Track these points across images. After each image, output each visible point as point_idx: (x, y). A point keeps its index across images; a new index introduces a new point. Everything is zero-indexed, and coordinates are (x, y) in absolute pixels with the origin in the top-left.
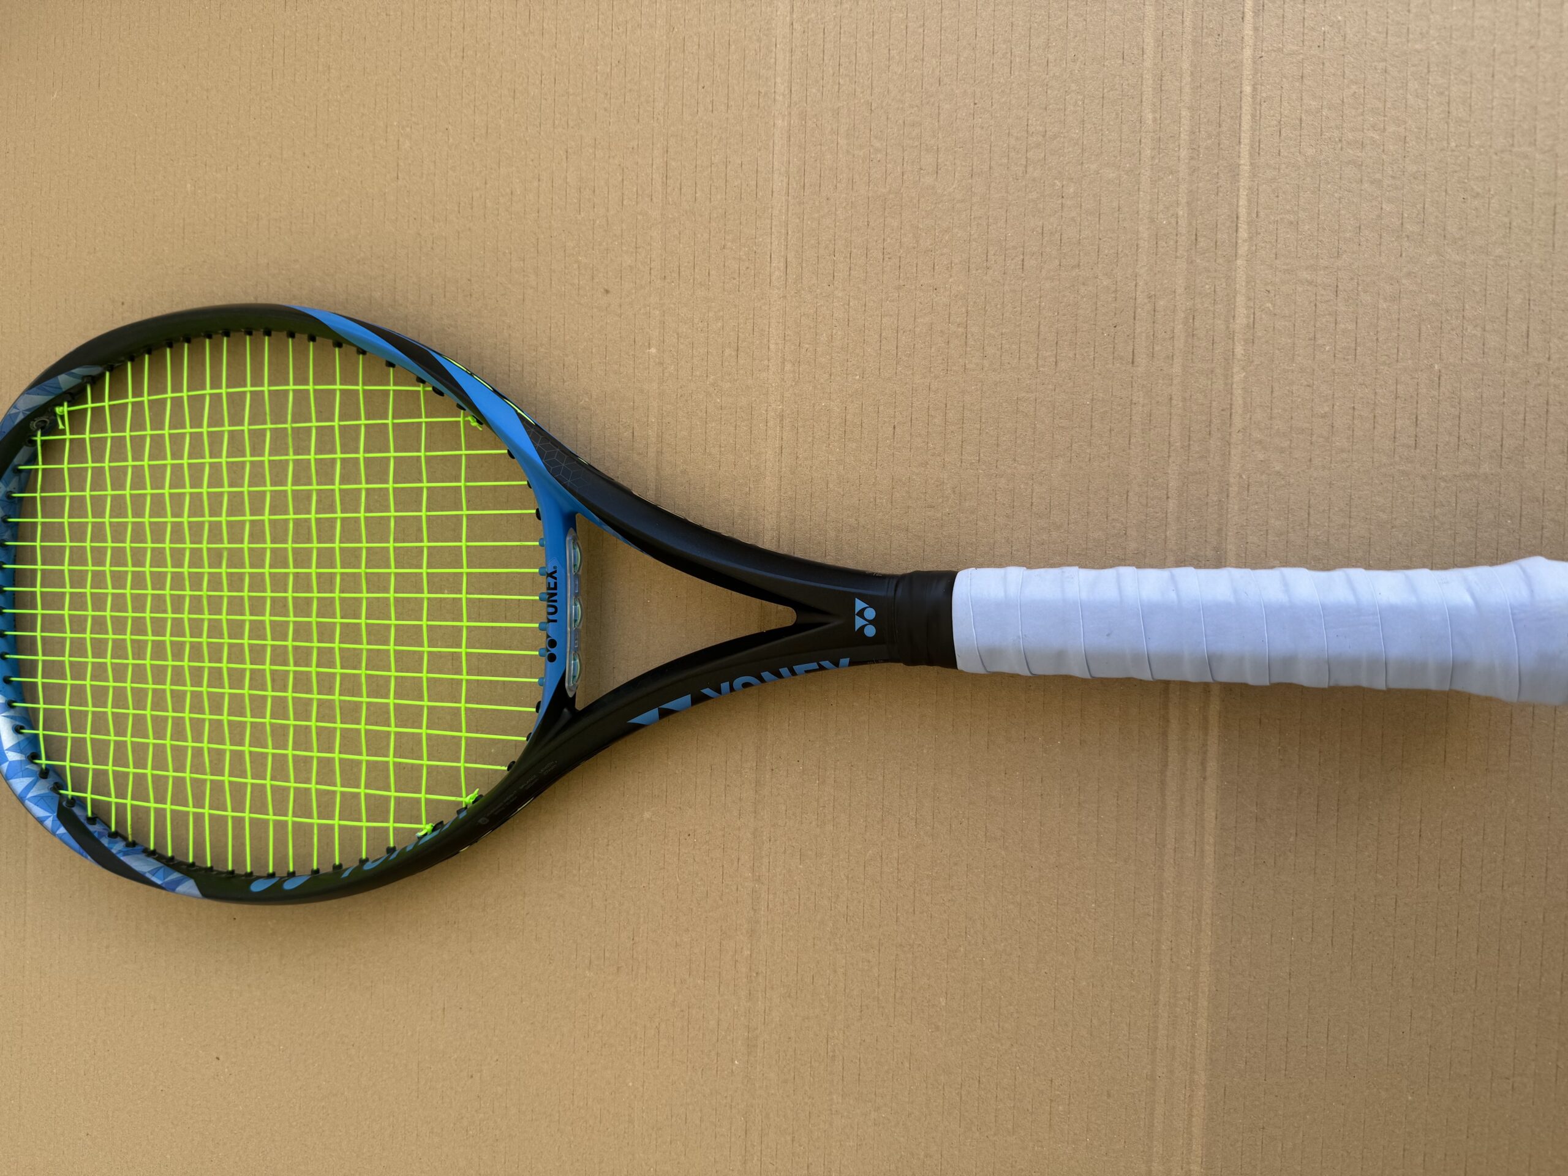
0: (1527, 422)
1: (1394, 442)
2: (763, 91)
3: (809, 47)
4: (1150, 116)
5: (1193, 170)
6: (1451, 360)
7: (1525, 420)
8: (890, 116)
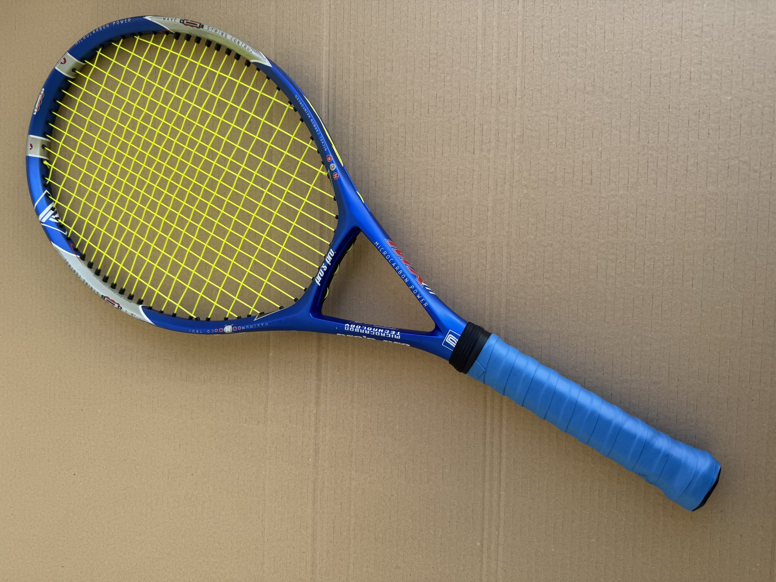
0: (639, 171)
1: (582, 182)
2: (318, 35)
3: (338, 16)
4: (480, 46)
5: (499, 69)
6: (606, 145)
7: (638, 170)
8: (372, 46)
